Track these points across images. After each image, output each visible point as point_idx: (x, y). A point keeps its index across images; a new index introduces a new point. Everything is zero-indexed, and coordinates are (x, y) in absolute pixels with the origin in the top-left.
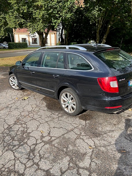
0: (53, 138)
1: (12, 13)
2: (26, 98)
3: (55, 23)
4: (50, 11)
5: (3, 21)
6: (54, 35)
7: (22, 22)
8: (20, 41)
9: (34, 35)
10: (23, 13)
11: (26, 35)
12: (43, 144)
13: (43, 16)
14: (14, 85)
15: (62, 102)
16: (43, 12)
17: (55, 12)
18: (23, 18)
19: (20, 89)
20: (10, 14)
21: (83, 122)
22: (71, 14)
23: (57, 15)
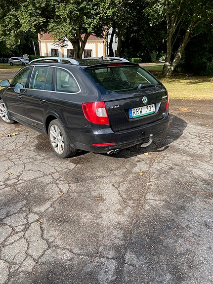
0: (20, 182)
1: (26, 7)
2: (14, 135)
3: (89, 24)
4: (82, 5)
5: (13, 20)
6: (102, 44)
7: (40, 23)
8: (48, 53)
9: (65, 44)
10: (40, 8)
11: (52, 43)
12: (4, 186)
13: (71, 12)
14: (4, 116)
15: (52, 139)
16: (71, 6)
17: (88, 7)
18: (42, 15)
19: (13, 122)
20: (22, 9)
21: (72, 166)
22: (113, 11)
23: (93, 12)
